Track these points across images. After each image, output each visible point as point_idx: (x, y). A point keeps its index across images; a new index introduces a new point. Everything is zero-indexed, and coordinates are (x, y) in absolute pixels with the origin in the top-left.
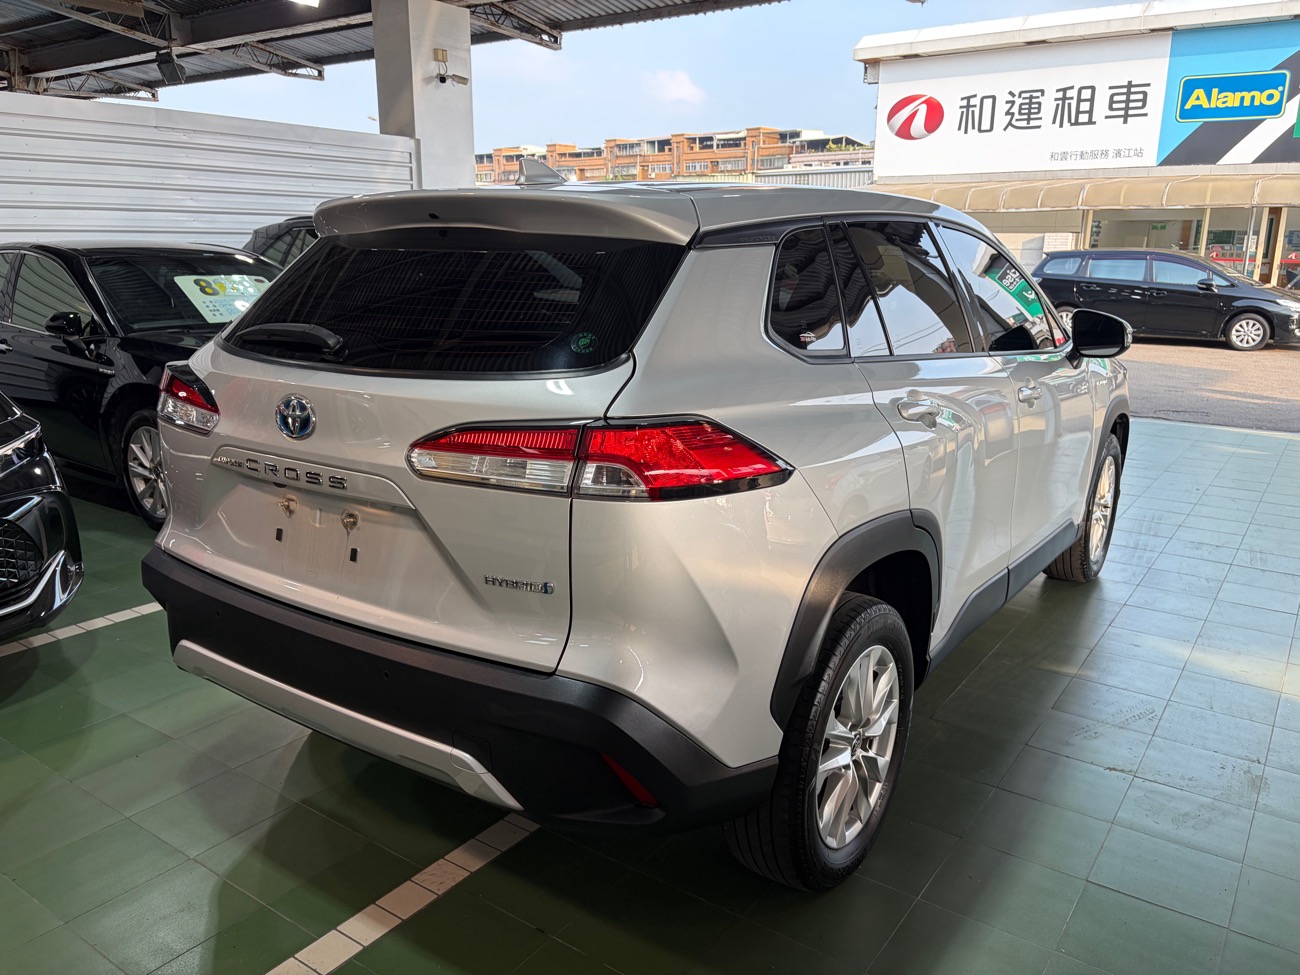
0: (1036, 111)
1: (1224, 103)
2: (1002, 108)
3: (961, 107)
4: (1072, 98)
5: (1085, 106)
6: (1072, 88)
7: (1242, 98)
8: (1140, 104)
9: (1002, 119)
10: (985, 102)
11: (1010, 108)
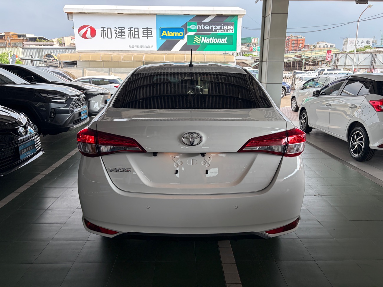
0: (123, 33)
1: (171, 35)
2: (113, 32)
3: (101, 30)
4: (133, 31)
6: (132, 28)
8: (150, 34)
9: (114, 35)
10: (108, 29)
11: (116, 32)
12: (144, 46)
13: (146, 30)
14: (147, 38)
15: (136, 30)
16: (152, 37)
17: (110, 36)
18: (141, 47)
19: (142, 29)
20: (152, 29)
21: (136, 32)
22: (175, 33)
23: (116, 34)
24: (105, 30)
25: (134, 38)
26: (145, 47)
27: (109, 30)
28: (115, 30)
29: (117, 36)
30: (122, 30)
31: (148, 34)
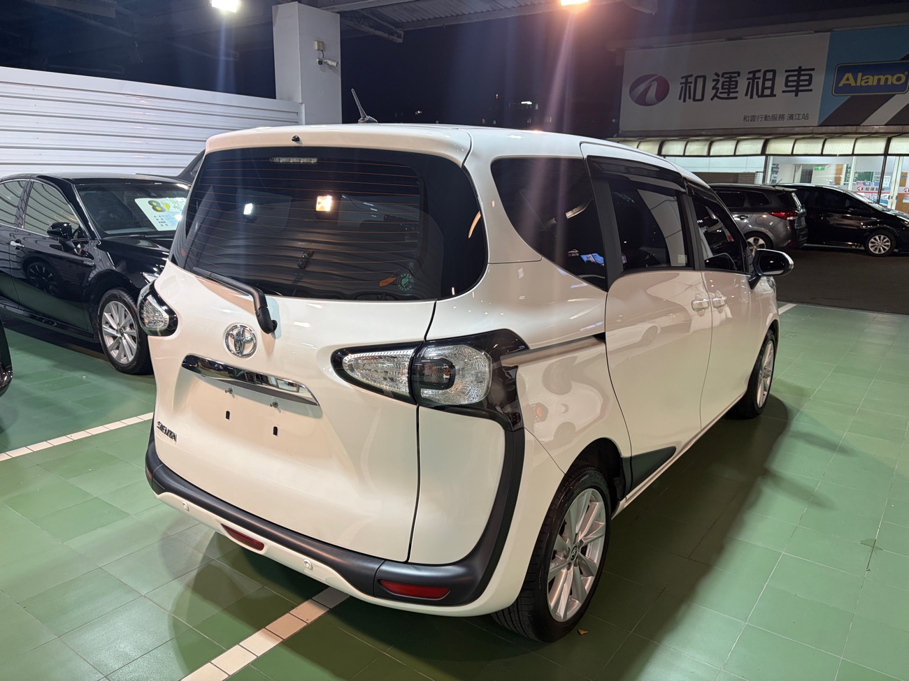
0: (734, 86)
1: (866, 83)
2: (710, 84)
3: (681, 83)
4: (759, 78)
5: (768, 84)
6: (759, 71)
7: (879, 80)
8: (807, 83)
9: (710, 92)
10: (699, 79)
11: (716, 84)
12: (782, 117)
13: (796, 73)
14: (796, 95)
15: (769, 75)
16: (811, 90)
17: (698, 96)
18: (774, 118)
19: (786, 71)
20: (813, 69)
21: (766, 82)
22: (880, 77)
23: (715, 91)
24: (691, 83)
25: (759, 97)
26: (786, 117)
27: (700, 81)
28: (714, 80)
29: (718, 94)
30: (733, 79)
31: (801, 83)
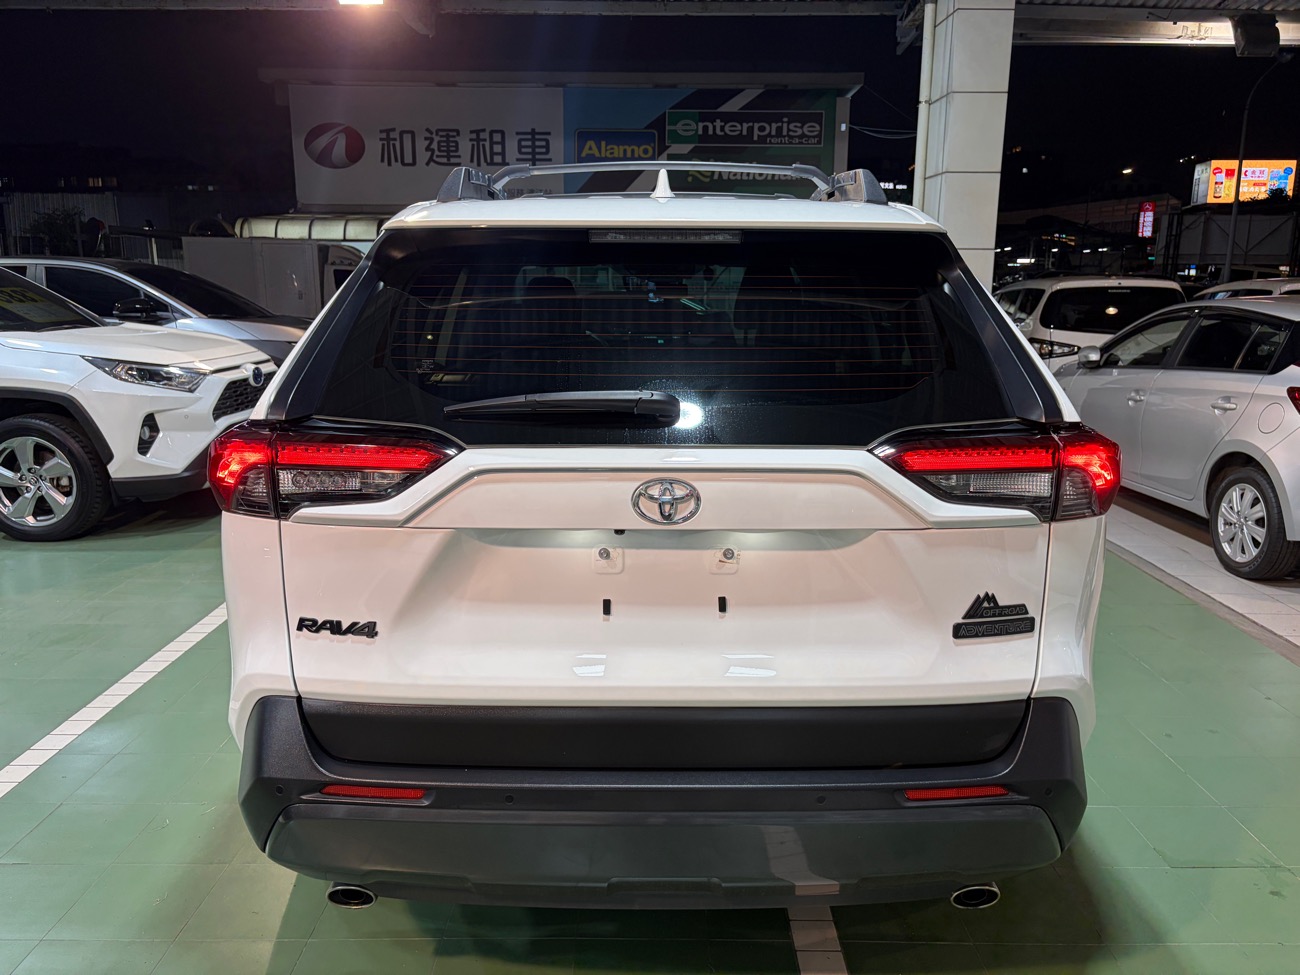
0: (453, 149)
1: (612, 153)
2: (421, 144)
3: (381, 139)
4: (485, 140)
5: (498, 148)
6: (484, 130)
7: (625, 151)
8: (544, 150)
9: (423, 156)
10: (405, 136)
11: (430, 144)
13: (529, 137)
14: (534, 165)
15: (497, 137)
16: (550, 160)
17: (408, 159)
19: (518, 134)
20: (549, 134)
21: (495, 146)
22: (627, 147)
23: (429, 153)
24: (395, 139)
25: (488, 164)
27: (407, 139)
29: (435, 158)
30: (451, 139)
31: (537, 150)
